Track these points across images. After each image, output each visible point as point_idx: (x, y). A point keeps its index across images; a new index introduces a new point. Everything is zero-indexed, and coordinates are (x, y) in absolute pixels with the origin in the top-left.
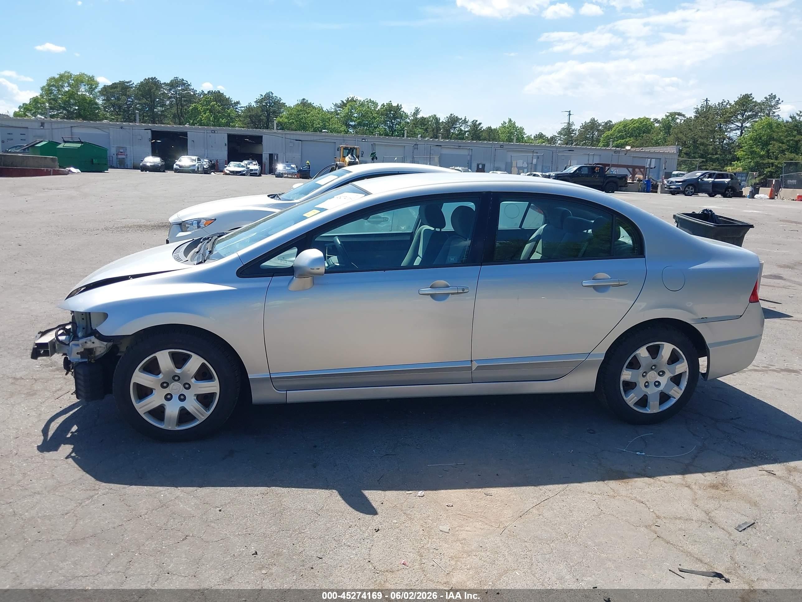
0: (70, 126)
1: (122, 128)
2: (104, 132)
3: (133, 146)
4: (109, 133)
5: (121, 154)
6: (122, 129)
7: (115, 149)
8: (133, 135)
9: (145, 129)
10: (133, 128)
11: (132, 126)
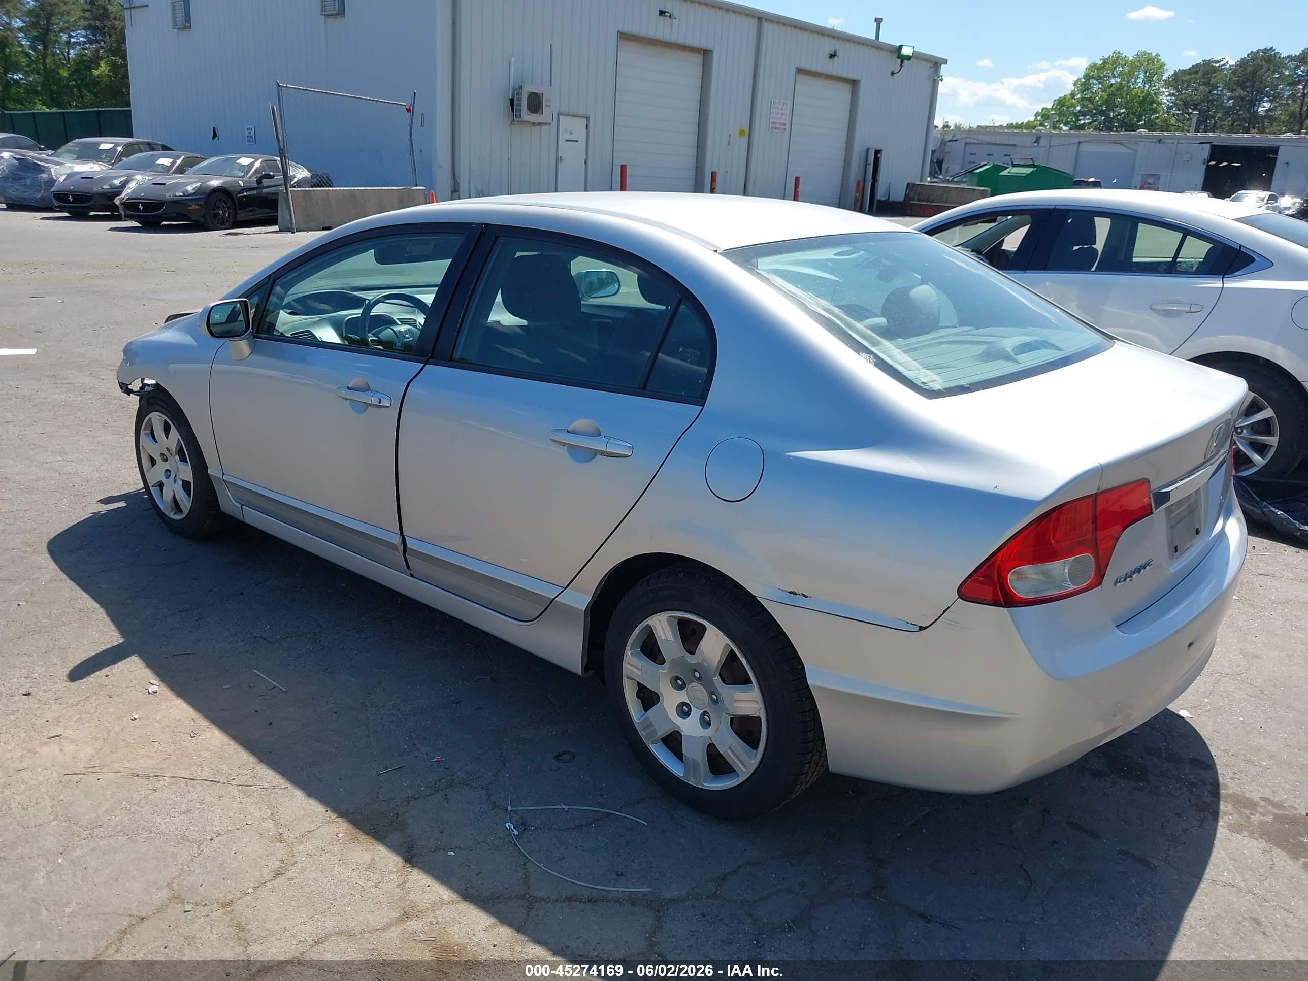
0: (1078, 141)
1: (1160, 141)
2: (1130, 149)
3: (1172, 172)
4: (1136, 151)
5: (1148, 186)
6: (1159, 143)
7: (1140, 177)
8: (1176, 154)
9: (1200, 143)
10: (1180, 141)
11: (1179, 138)
